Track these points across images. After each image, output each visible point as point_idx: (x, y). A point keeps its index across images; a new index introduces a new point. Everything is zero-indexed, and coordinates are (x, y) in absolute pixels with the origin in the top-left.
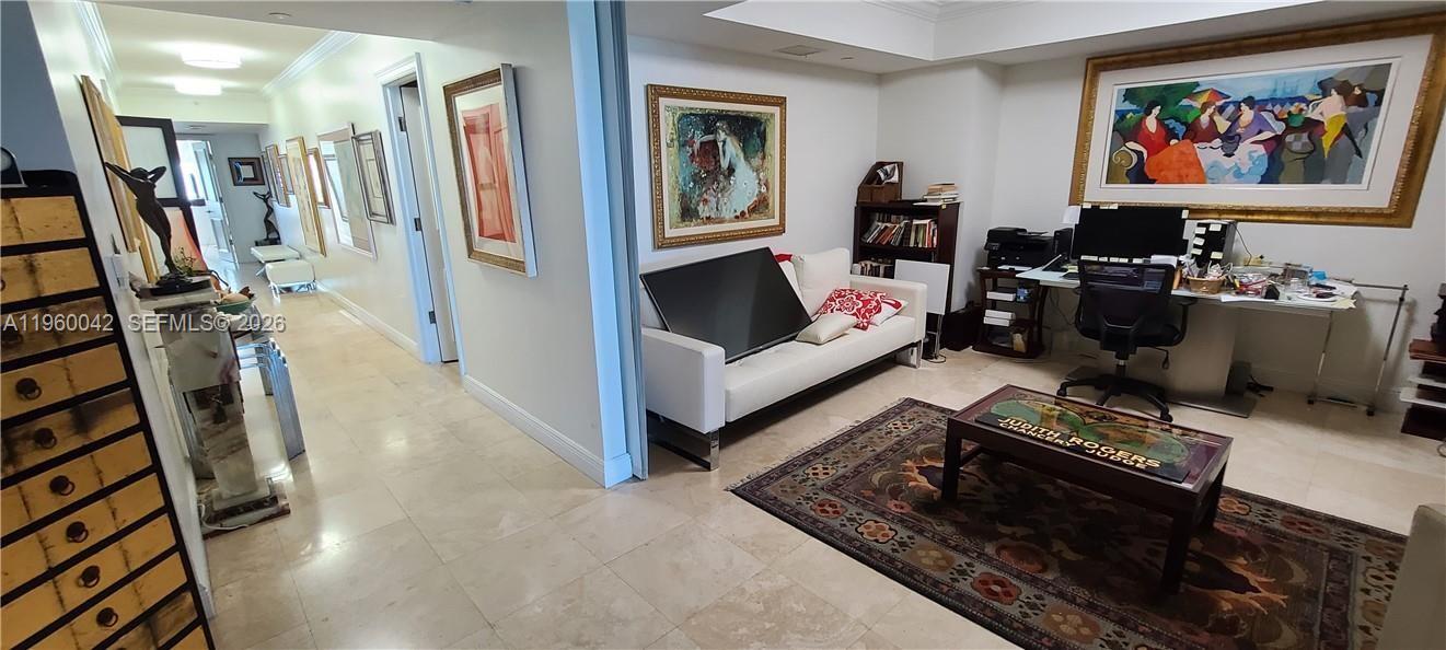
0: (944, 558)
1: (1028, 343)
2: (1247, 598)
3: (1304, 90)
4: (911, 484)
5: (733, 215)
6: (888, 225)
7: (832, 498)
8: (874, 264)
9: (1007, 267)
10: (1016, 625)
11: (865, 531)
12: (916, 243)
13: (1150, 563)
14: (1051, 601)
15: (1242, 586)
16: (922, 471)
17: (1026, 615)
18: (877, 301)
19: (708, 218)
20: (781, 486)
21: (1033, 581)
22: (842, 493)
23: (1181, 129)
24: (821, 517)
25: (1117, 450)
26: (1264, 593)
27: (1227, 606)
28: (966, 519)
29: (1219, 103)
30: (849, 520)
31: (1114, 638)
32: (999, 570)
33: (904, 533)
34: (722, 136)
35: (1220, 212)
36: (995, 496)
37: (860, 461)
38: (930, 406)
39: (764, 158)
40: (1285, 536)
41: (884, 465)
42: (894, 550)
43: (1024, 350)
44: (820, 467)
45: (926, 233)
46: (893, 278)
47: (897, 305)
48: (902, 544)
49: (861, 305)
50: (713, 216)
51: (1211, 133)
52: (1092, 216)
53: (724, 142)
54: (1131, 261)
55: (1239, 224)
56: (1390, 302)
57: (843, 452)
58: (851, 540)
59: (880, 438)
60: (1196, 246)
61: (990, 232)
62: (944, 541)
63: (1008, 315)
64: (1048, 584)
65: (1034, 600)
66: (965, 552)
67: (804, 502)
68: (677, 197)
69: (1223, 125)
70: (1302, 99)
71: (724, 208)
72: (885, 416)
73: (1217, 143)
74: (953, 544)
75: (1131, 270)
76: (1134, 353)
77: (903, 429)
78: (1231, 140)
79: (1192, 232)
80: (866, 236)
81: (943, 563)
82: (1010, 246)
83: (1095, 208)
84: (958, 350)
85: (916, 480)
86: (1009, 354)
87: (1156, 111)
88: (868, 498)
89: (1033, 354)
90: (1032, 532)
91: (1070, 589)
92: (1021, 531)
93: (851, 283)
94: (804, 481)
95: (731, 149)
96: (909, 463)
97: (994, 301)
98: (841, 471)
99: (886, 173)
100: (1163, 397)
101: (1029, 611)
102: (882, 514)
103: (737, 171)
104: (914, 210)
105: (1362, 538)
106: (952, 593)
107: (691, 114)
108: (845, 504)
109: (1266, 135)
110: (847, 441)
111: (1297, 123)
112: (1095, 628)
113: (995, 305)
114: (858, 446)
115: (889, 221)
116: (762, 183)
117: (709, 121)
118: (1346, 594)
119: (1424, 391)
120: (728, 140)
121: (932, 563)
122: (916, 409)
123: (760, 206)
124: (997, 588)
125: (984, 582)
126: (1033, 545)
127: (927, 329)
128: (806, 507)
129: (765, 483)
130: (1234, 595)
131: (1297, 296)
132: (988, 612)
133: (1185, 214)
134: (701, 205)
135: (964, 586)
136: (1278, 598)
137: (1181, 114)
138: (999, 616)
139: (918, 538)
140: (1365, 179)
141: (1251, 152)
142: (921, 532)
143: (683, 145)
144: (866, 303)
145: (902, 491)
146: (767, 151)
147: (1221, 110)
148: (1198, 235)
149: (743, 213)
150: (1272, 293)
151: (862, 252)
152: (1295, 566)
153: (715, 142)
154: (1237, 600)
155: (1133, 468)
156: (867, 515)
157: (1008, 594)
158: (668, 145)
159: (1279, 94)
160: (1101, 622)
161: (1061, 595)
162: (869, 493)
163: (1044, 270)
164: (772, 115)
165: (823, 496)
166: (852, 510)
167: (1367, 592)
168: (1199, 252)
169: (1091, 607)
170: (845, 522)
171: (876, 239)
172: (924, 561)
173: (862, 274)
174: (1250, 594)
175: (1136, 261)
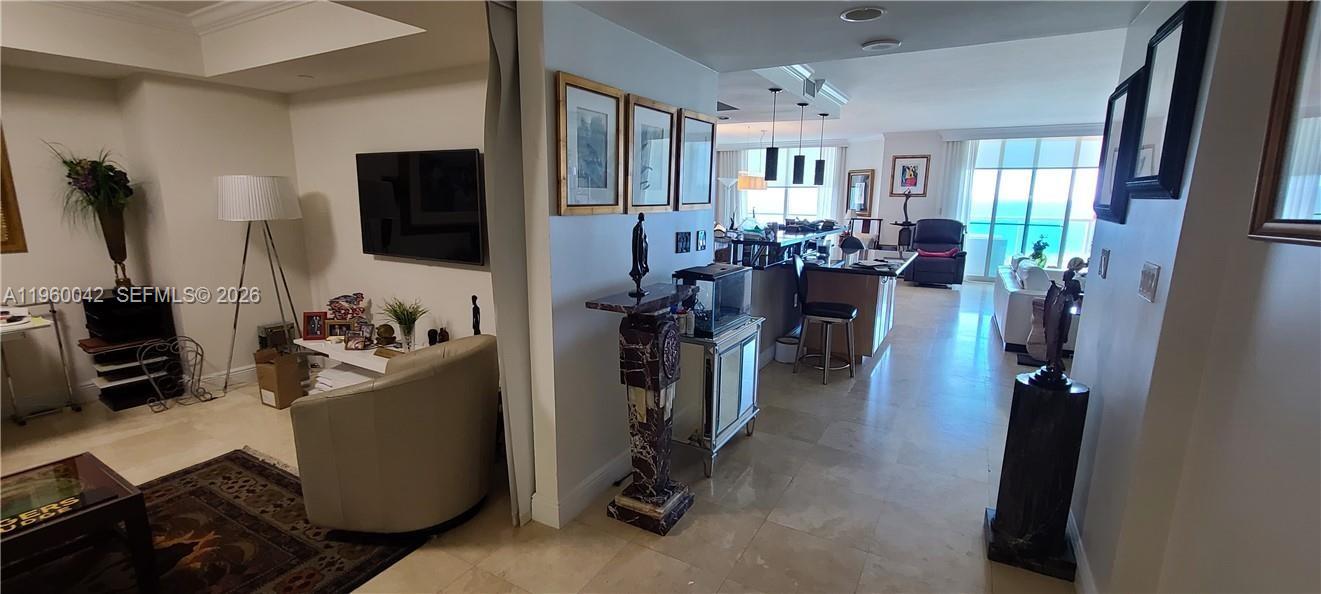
2: (199, 551)
15: (185, 548)
26: (202, 541)
27: (197, 566)
105: (192, 475)
119: (110, 375)
136: (211, 536)
154: (195, 558)
174: (197, 548)
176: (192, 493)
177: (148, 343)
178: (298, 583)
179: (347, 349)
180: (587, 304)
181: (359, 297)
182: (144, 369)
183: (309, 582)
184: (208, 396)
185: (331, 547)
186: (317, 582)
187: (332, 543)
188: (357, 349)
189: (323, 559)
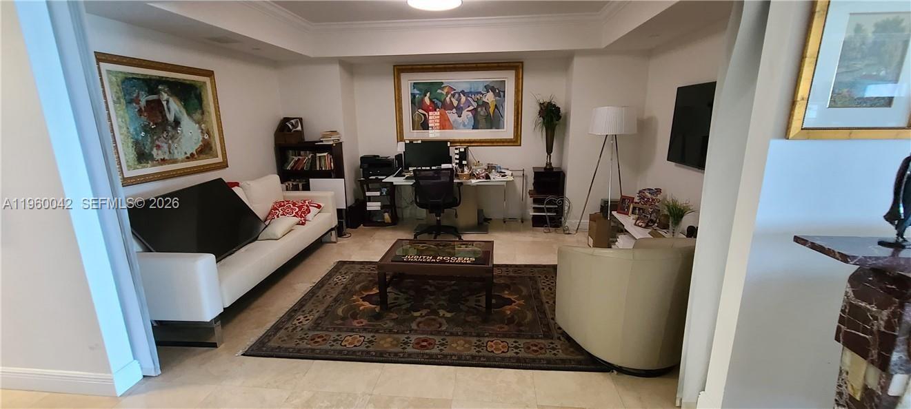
0: (395, 339)
1: (391, 217)
2: (513, 306)
3: (481, 89)
4: (361, 308)
5: (183, 156)
6: (300, 157)
7: (318, 333)
8: (294, 183)
9: (374, 177)
10: (439, 357)
11: (346, 343)
12: (321, 167)
13: (479, 306)
14: (449, 339)
15: (510, 302)
16: (364, 299)
17: (441, 350)
18: (307, 206)
19: (163, 160)
20: (279, 338)
21: (439, 333)
22: (322, 328)
23: (440, 104)
24: (315, 346)
25: (457, 258)
26: (517, 302)
27: (509, 312)
28: (397, 316)
29: (452, 93)
30: (334, 341)
31: (478, 343)
32: (422, 334)
33: (369, 336)
34: (165, 96)
35: (461, 142)
36: (406, 299)
37: (325, 305)
38: (353, 262)
39: (203, 113)
40: (515, 277)
41: (341, 303)
42: (367, 347)
43: (390, 222)
44: (302, 317)
45: (325, 160)
46: (309, 190)
47: (319, 207)
48: (370, 342)
49: (297, 210)
50: (166, 158)
51: (451, 107)
52: (410, 146)
53: (168, 102)
54: (431, 168)
55: (469, 148)
56: (520, 176)
57: (313, 304)
58: (340, 352)
59: (332, 288)
60: (456, 159)
61: (361, 158)
62: (391, 331)
63: (379, 204)
64: (444, 332)
65: (442, 342)
66: (403, 333)
67: (300, 342)
68: (130, 145)
69: (455, 103)
70: (480, 93)
71: (176, 151)
72: (330, 275)
73: (454, 110)
74: (396, 331)
75: (431, 172)
76: (443, 212)
77: (342, 279)
78: (459, 110)
79: (454, 152)
80: (285, 165)
81: (395, 342)
82: (373, 166)
83: (411, 142)
84: (356, 228)
85: (363, 305)
86: (382, 225)
87: (428, 94)
88: (340, 324)
89: (395, 222)
90: (429, 310)
91: (455, 330)
92: (424, 312)
93: (284, 196)
94: (294, 329)
95: (174, 107)
96: (355, 297)
97: (369, 197)
98: (317, 315)
99: (292, 125)
100: (455, 231)
101: (442, 348)
102: (352, 330)
103: (182, 123)
104: (315, 147)
105: (536, 269)
106: (406, 356)
107: (133, 78)
108: (327, 333)
109: (471, 108)
110: (312, 297)
111: (480, 103)
112: (470, 343)
113: (370, 199)
114: (321, 297)
115: (299, 155)
116: (204, 132)
117: (151, 85)
118: (538, 292)
119: (536, 209)
120: (171, 100)
121: (389, 345)
122: (346, 266)
123: (206, 149)
124: (425, 344)
125: (418, 344)
126: (433, 317)
127: (338, 219)
128: (303, 345)
129: (267, 341)
130: (509, 307)
131: (496, 178)
132: (425, 357)
133: (449, 143)
134: (155, 150)
135: (410, 350)
136: (522, 302)
137: (439, 97)
138: (431, 356)
139: (377, 335)
140: (505, 127)
141: (467, 115)
142: (377, 331)
143: (130, 102)
144: (300, 208)
145: (358, 314)
146: (204, 109)
147: (453, 95)
148: (456, 154)
149: (192, 155)
150: (488, 177)
151: (285, 176)
152: (522, 288)
153: (159, 102)
154: (510, 308)
155: (466, 263)
156: (343, 335)
157: (430, 344)
158: (114, 102)
159: (473, 90)
160: (471, 339)
161: (452, 334)
162: (340, 322)
163: (395, 176)
164: (205, 83)
165: (311, 334)
166: (334, 335)
167: (543, 289)
168: (458, 161)
169: (465, 334)
170: (332, 343)
171: (293, 167)
172: (386, 346)
173: (287, 190)
174: (513, 304)
175: (433, 168)
176: (530, 278)
177: (550, 197)
178: (535, 348)
179: (635, 224)
180: (795, 237)
181: (658, 191)
182: (546, 210)
183: (538, 351)
184: (568, 232)
185: (560, 340)
186: (541, 353)
187: (562, 338)
188: (640, 226)
189: (552, 343)
